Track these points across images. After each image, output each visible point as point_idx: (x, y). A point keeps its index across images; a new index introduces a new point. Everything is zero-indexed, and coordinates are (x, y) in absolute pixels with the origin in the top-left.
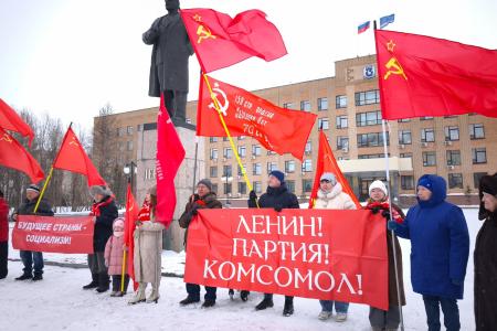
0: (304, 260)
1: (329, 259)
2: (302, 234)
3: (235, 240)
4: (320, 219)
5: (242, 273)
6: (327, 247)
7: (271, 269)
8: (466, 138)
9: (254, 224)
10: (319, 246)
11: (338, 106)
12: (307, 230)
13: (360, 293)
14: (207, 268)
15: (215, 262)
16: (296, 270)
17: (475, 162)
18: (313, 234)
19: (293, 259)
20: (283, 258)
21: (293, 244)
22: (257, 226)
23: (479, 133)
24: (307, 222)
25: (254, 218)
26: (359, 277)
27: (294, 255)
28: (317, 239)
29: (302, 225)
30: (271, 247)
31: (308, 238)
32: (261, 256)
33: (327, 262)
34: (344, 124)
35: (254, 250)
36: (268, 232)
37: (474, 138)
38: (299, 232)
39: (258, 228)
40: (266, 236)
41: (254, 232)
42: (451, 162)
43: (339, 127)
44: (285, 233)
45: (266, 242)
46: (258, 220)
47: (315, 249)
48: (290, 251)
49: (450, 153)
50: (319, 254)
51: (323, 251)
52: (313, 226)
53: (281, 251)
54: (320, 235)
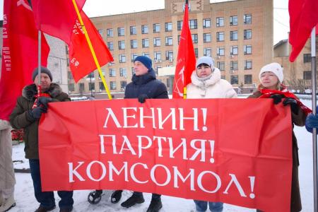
0: (185, 157)
1: (216, 157)
2: (182, 128)
3: (102, 137)
4: (205, 111)
5: (114, 172)
6: (212, 143)
7: (146, 166)
8: (242, 54)
9: (125, 117)
10: (203, 142)
11: (167, 30)
12: (189, 124)
13: (252, 196)
14: (72, 172)
15: (81, 163)
16: (175, 168)
17: (246, 69)
18: (196, 128)
19: (171, 156)
20: (160, 154)
21: (170, 140)
22: (128, 119)
23: (249, 51)
24: (188, 113)
25: (125, 110)
26: (252, 179)
27: (172, 152)
28: (200, 135)
29: (182, 118)
30: (145, 142)
31: (189, 133)
32: (134, 153)
33: (212, 161)
34: (170, 42)
35: (126, 146)
36: (142, 126)
37: (246, 53)
38: (178, 125)
39: (130, 122)
40: (140, 131)
41: (126, 126)
42: (232, 68)
43: (167, 45)
44: (161, 127)
45: (140, 138)
46: (129, 112)
47: (198, 145)
48: (169, 147)
49: (233, 63)
50: (203, 150)
51: (208, 147)
52: (196, 119)
53: (158, 147)
54: (205, 129)
